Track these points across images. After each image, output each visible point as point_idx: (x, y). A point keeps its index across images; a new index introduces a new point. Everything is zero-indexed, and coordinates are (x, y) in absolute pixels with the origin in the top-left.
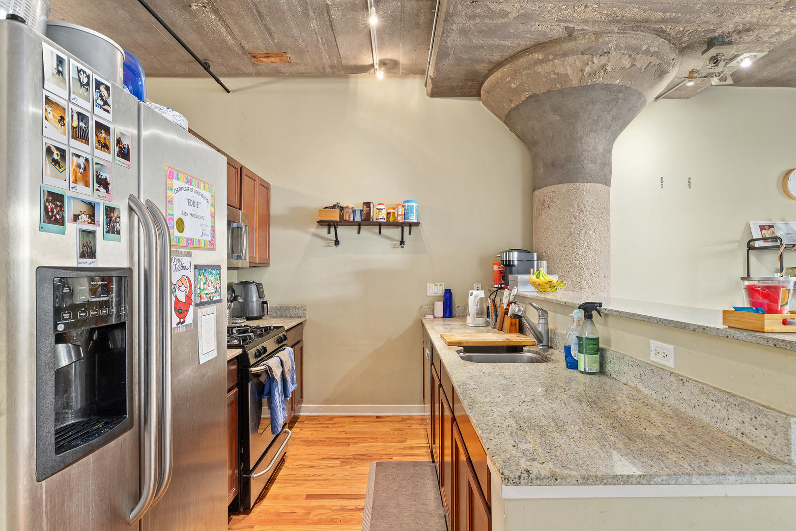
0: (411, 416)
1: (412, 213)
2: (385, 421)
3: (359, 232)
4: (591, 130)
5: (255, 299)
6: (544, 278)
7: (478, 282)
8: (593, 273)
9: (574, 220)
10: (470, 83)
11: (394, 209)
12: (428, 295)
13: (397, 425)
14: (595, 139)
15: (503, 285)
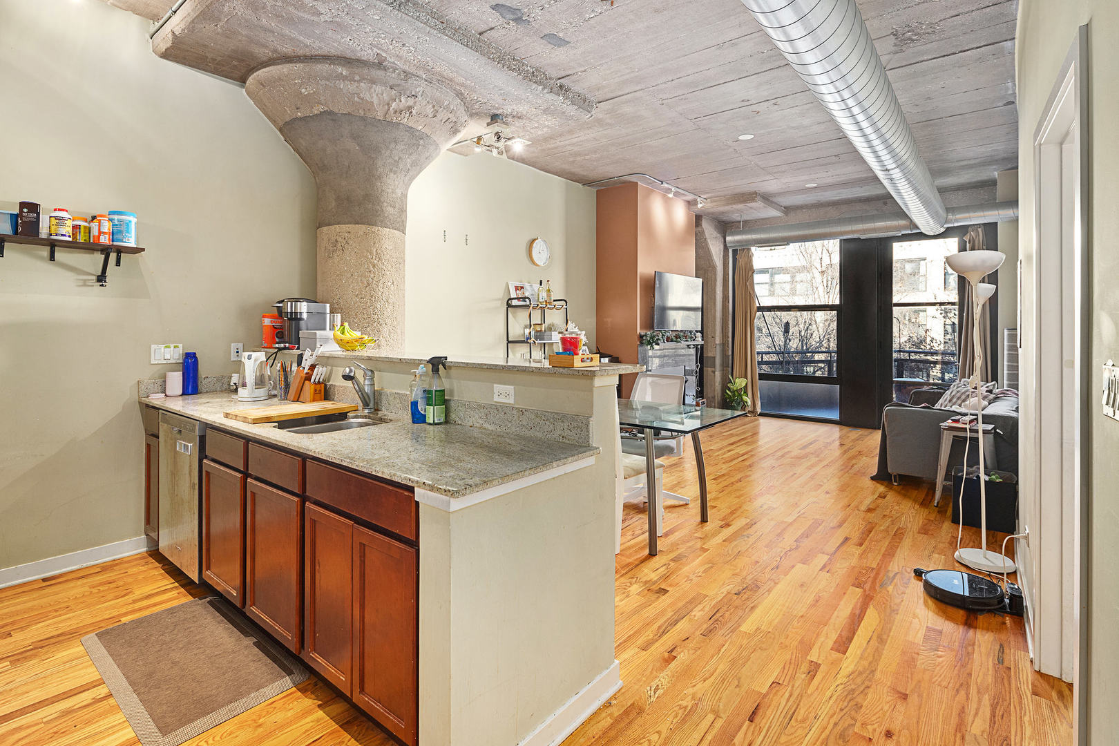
1: (127, 232)
2: (67, 581)
3: (2, 253)
4: (391, 170)
6: (350, 335)
7: (237, 341)
8: (391, 329)
9: (372, 269)
10: (235, 63)
11: (89, 222)
12: (152, 363)
13: (98, 579)
14: (394, 180)
15: (287, 345)
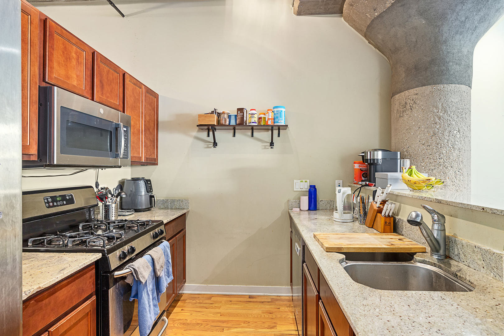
0: (280, 296)
1: (280, 117)
2: (256, 302)
3: (234, 135)
4: (457, 33)
5: (143, 193)
6: (417, 176)
7: (339, 179)
8: (457, 171)
9: (437, 120)
11: (265, 114)
12: (295, 190)
13: (267, 307)
14: (460, 41)
15: (367, 183)
